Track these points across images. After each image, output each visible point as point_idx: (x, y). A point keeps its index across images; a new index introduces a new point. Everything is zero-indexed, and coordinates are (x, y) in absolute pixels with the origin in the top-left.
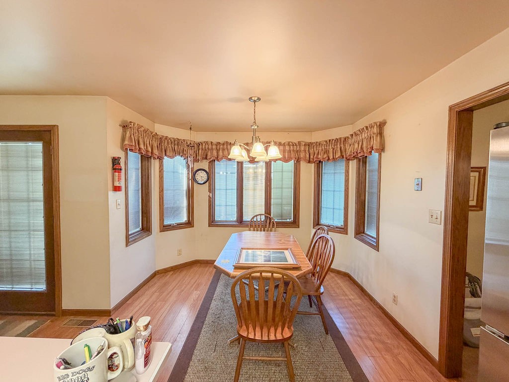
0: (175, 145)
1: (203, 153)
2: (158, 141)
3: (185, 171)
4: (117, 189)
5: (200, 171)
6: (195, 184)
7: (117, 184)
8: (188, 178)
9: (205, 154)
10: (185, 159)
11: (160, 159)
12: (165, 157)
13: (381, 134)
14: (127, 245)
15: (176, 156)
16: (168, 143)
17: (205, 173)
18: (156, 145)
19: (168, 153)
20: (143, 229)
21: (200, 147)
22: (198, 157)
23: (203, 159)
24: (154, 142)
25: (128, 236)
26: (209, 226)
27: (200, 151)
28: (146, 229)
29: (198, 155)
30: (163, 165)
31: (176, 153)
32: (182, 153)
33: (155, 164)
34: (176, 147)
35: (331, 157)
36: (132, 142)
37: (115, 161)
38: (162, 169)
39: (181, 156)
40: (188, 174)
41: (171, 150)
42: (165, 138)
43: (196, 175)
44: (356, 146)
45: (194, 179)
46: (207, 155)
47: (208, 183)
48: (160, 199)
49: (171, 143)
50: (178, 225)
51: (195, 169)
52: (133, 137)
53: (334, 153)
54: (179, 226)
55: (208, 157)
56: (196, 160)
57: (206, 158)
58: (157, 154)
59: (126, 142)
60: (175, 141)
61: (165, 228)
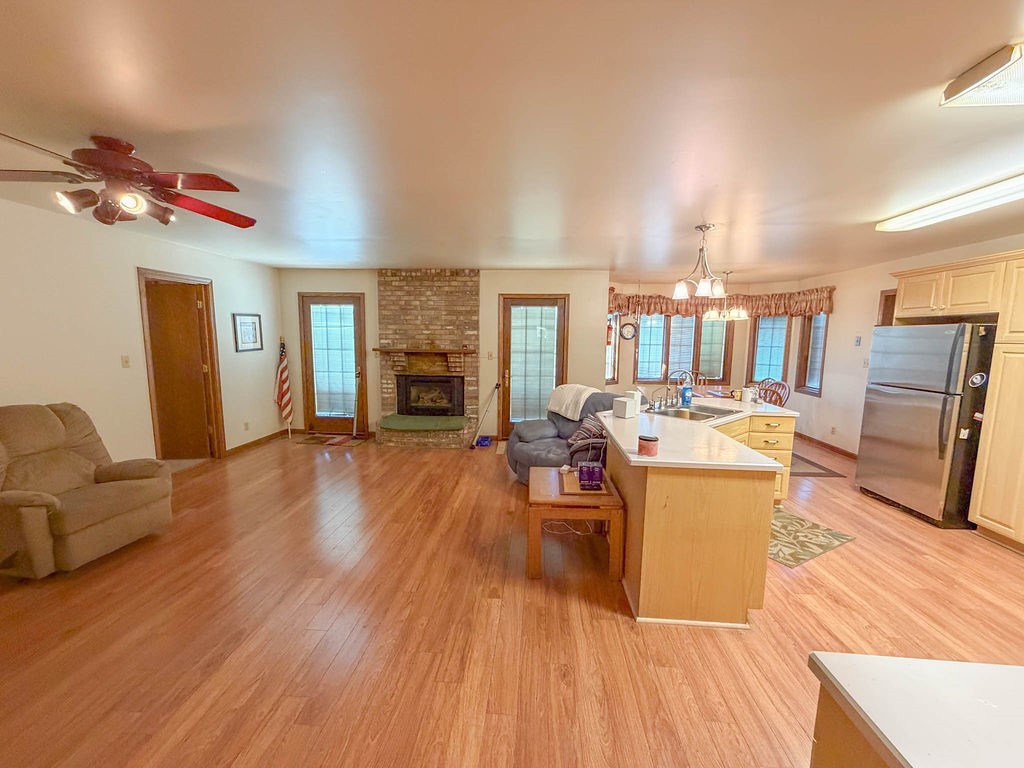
4: (609, 343)
5: (627, 326)
6: (622, 340)
7: (609, 340)
13: (830, 298)
17: (632, 327)
35: (773, 313)
43: (623, 330)
44: (804, 304)
45: (621, 334)
47: (634, 338)
51: (622, 324)
53: (777, 307)
56: (624, 314)
59: (611, 305)
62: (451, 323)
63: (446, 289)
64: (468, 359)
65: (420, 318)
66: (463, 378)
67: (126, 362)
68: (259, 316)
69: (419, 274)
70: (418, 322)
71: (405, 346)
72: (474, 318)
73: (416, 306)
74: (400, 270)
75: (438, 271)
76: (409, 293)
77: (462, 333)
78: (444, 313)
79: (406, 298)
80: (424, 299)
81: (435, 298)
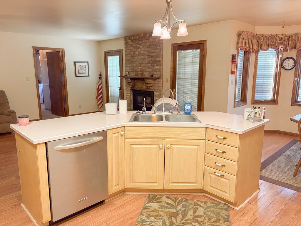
0: (269, 40)
1: (292, 44)
2: (256, 39)
3: (275, 60)
4: (233, 73)
5: (288, 59)
6: (283, 70)
7: (233, 70)
8: (277, 66)
9: (294, 44)
10: (275, 50)
11: (257, 52)
12: (261, 51)
14: (234, 107)
15: (269, 49)
16: (264, 40)
17: (292, 60)
18: (255, 43)
19: (263, 47)
20: (241, 100)
21: (291, 39)
22: (287, 48)
23: (292, 48)
24: (254, 40)
25: (235, 102)
26: (291, 105)
27: (290, 43)
28: (243, 100)
29: (287, 45)
30: (258, 56)
31: (269, 46)
32: (274, 46)
33: (252, 56)
34: (270, 41)
36: (242, 44)
37: (233, 57)
38: (257, 59)
39: (273, 48)
40: (277, 62)
41: (265, 44)
42: (262, 36)
43: (284, 62)
45: (282, 66)
46: (296, 45)
47: (294, 69)
48: (253, 81)
49: (266, 39)
50: (264, 101)
51: (284, 58)
52: (243, 41)
54: (266, 102)
55: (297, 47)
56: (285, 50)
57: (295, 48)
58: (256, 49)
59: (240, 45)
60: (269, 37)
61: (255, 102)
62: (149, 63)
63: (147, 44)
64: (156, 82)
65: (138, 60)
66: (154, 92)
67: (28, 79)
68: (88, 62)
69: (138, 37)
70: (137, 63)
71: (133, 75)
72: (158, 59)
73: (137, 54)
74: (131, 36)
75: (145, 34)
76: (134, 48)
77: (153, 67)
78: (147, 57)
79: (133, 50)
80: (139, 50)
81: (143, 49)
